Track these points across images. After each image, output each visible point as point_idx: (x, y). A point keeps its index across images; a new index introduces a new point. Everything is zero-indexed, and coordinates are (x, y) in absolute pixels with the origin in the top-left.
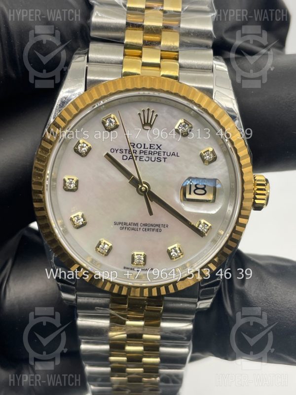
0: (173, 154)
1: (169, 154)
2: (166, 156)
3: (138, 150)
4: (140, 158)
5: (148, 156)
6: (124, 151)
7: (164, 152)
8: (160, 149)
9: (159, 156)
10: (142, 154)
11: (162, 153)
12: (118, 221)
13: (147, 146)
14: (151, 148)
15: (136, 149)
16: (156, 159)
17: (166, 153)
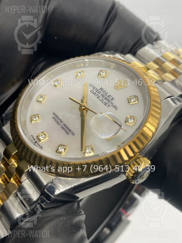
0: (115, 107)
1: (113, 105)
2: (111, 105)
3: (102, 93)
4: (98, 97)
5: (103, 99)
6: (95, 89)
7: (112, 103)
8: (112, 100)
9: (108, 103)
10: (101, 96)
11: (111, 103)
12: (56, 113)
13: (108, 95)
14: (109, 97)
15: (102, 92)
16: (105, 103)
17: (112, 104)
